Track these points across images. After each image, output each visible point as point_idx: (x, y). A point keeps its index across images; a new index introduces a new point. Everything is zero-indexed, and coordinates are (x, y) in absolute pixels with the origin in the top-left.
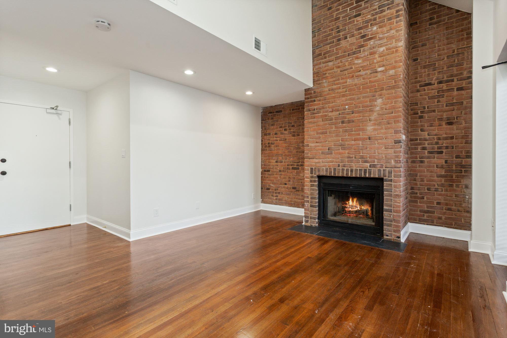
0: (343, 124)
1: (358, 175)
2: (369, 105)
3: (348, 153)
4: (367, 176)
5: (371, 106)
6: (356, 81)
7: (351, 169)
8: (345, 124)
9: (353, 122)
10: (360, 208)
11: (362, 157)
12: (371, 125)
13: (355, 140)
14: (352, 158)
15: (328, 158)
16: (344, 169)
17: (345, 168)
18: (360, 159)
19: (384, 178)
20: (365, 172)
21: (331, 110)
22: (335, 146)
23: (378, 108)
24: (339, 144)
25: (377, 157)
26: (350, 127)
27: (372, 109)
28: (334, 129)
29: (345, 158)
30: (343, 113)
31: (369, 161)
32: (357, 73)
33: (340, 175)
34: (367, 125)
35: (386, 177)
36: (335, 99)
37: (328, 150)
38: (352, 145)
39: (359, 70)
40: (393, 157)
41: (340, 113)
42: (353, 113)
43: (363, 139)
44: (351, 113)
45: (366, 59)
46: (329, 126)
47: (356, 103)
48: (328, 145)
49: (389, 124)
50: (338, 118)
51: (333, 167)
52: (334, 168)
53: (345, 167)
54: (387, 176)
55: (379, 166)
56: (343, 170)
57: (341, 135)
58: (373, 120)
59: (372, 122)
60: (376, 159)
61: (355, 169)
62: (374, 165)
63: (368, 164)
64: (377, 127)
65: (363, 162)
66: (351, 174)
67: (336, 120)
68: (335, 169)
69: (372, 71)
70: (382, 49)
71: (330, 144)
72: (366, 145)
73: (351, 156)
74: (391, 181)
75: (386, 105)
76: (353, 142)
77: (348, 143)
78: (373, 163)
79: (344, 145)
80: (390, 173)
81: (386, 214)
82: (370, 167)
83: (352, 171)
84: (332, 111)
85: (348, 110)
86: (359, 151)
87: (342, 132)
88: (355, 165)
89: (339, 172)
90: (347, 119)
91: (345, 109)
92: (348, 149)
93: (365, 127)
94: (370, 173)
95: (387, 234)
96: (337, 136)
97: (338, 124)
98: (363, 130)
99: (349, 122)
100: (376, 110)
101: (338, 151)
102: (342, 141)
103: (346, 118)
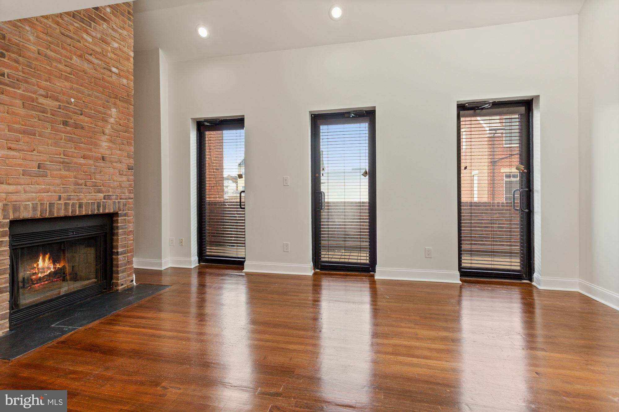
0: (66, 127)
1: (90, 211)
2: (102, 110)
3: (76, 178)
4: (101, 211)
5: (105, 114)
6: (86, 66)
7: (79, 202)
8: (70, 127)
9: (82, 128)
10: (53, 268)
11: (95, 185)
12: (105, 140)
13: (84, 157)
14: (81, 185)
15: (38, 184)
16: (68, 203)
17: (71, 202)
18: (92, 187)
19: (119, 212)
20: (99, 207)
21: (44, 93)
22: (51, 162)
23: (112, 120)
24: (60, 159)
25: (112, 185)
26: (78, 134)
27: (106, 118)
28: (49, 131)
29: (70, 185)
30: (65, 108)
31: (103, 190)
32: (87, 55)
33: (62, 214)
34: (101, 139)
35: (120, 210)
36: (51, 77)
37: (39, 168)
38: (81, 164)
39: (90, 53)
40: (127, 186)
41: (60, 105)
42: (81, 115)
43: (96, 159)
44: (79, 112)
45: (98, 43)
46: (40, 122)
47: (86, 101)
48: (38, 158)
49: (123, 144)
50: (58, 113)
51: (48, 201)
52: (49, 203)
53: (69, 199)
54: (122, 209)
55: (114, 197)
56: (66, 204)
57: (64, 144)
58: (107, 134)
59: (106, 136)
60: (111, 188)
61: (86, 202)
62: (109, 196)
63: (101, 195)
64: (111, 145)
65: (96, 191)
66: (79, 211)
67: (53, 115)
68: (51, 205)
69: (106, 66)
70: (116, 45)
71: (41, 158)
72: (99, 167)
73: (80, 182)
74: (125, 215)
75: (120, 120)
76: (82, 161)
77: (75, 160)
78: (108, 193)
79: (68, 163)
80: (125, 205)
81: (121, 258)
82: (104, 199)
83: (80, 206)
84: (46, 97)
85: (75, 105)
86: (90, 175)
87: (65, 140)
88: (86, 195)
89: (59, 210)
90: (72, 121)
91: (70, 103)
92: (75, 170)
93: (98, 141)
94: (104, 208)
95: (122, 283)
96: (56, 144)
97: (57, 123)
98: (96, 145)
99: (76, 126)
100: (110, 122)
101: (59, 172)
102: (64, 155)
103: (71, 119)
